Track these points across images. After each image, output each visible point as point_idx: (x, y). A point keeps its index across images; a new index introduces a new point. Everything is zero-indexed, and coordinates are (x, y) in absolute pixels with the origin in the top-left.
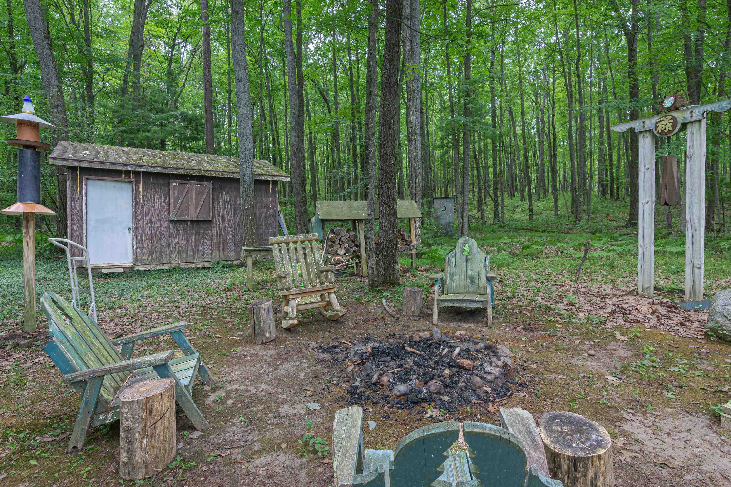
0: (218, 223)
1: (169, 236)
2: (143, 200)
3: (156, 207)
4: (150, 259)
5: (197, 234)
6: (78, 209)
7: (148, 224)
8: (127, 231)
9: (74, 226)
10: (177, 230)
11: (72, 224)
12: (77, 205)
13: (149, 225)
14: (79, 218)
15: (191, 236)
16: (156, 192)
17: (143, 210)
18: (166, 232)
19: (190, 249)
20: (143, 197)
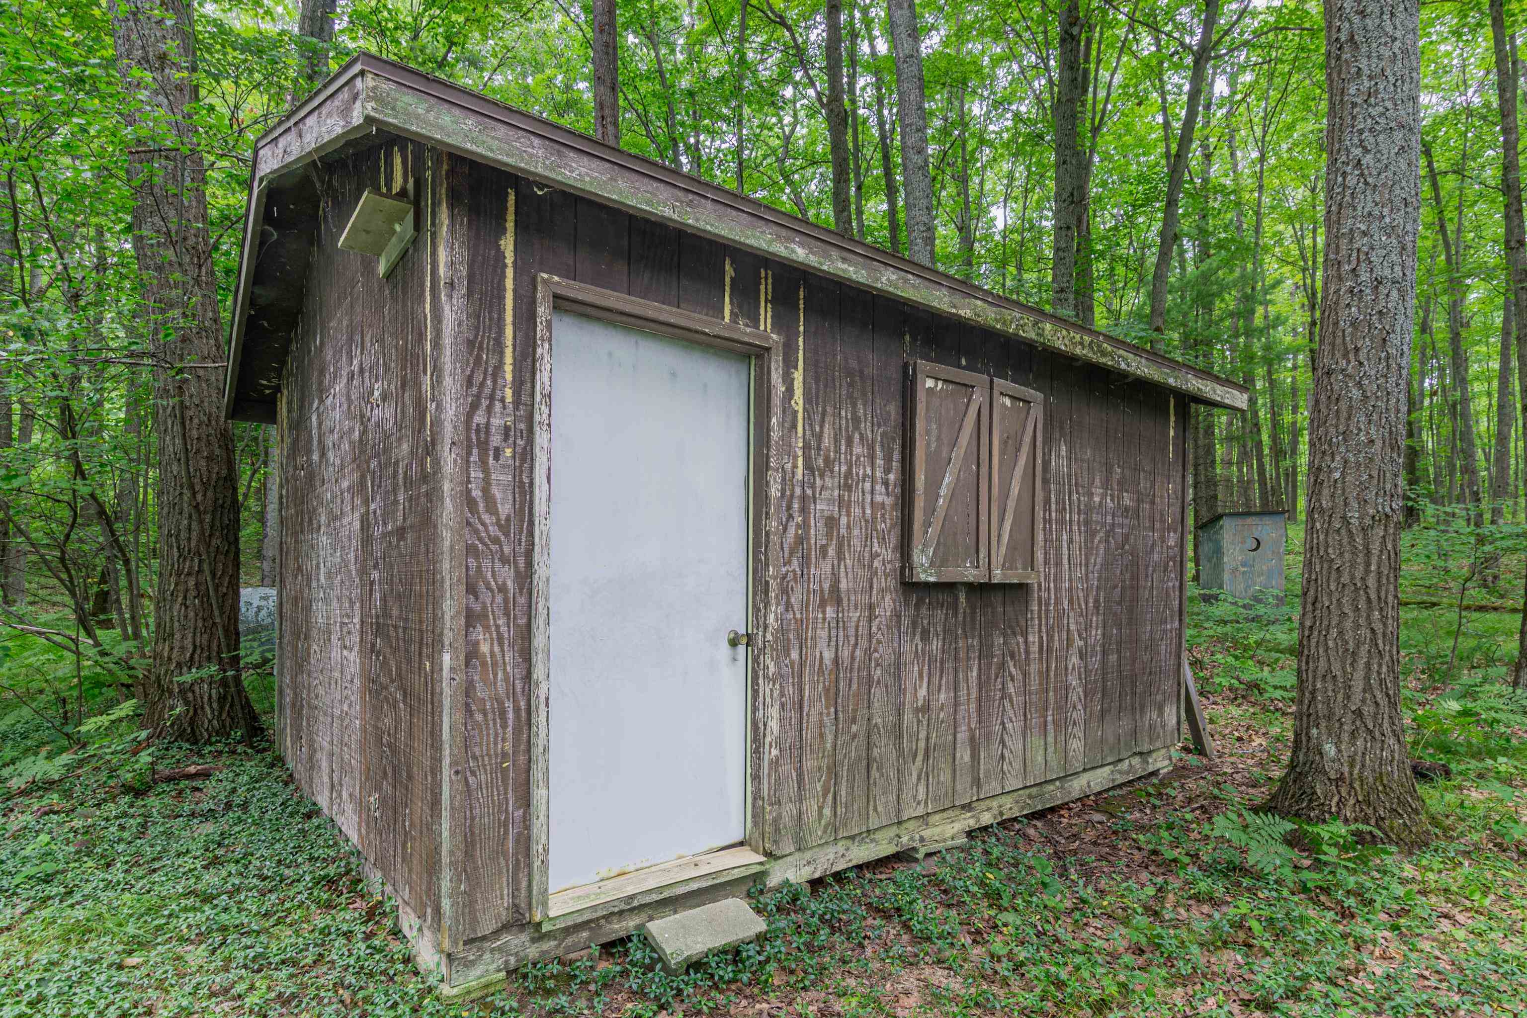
0: (1044, 595)
1: (897, 668)
2: (808, 466)
3: (856, 511)
4: (827, 811)
5: (985, 654)
6: (505, 509)
7: (823, 605)
8: (725, 647)
9: (478, 634)
10: (925, 637)
11: (471, 619)
12: (501, 478)
13: (830, 611)
14: (507, 575)
15: (969, 668)
16: (856, 420)
17: (805, 525)
18: (885, 653)
19: (963, 735)
20: (806, 447)
